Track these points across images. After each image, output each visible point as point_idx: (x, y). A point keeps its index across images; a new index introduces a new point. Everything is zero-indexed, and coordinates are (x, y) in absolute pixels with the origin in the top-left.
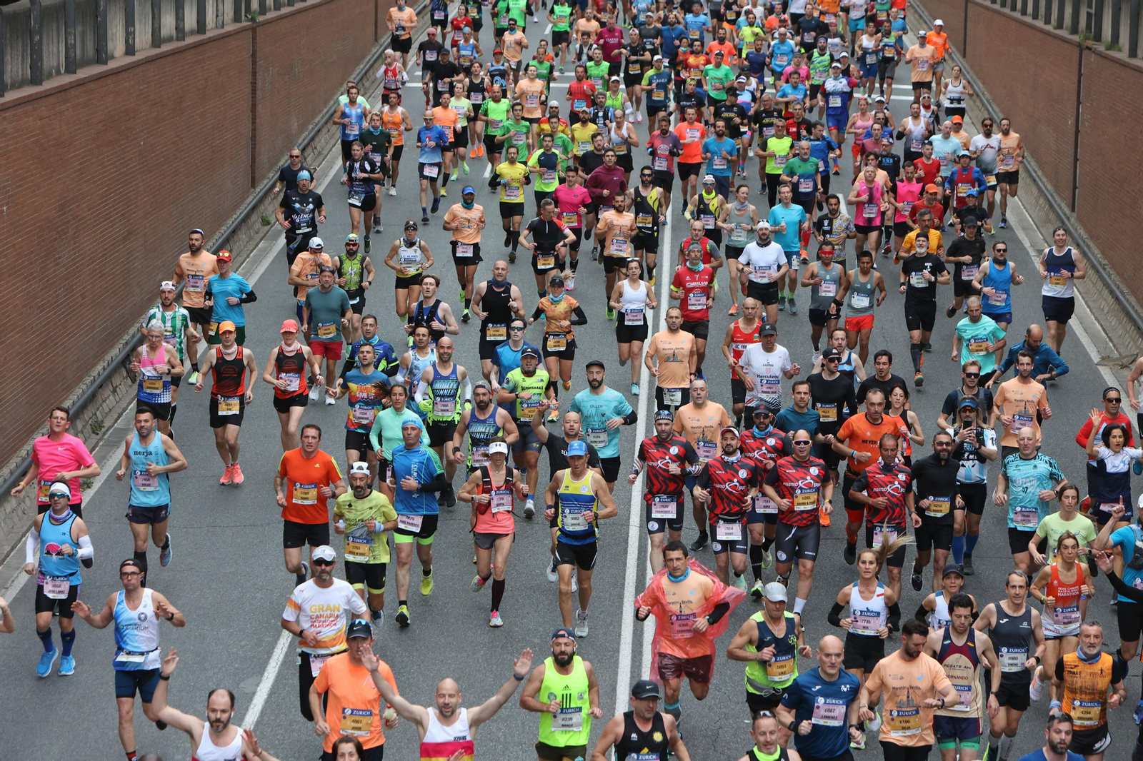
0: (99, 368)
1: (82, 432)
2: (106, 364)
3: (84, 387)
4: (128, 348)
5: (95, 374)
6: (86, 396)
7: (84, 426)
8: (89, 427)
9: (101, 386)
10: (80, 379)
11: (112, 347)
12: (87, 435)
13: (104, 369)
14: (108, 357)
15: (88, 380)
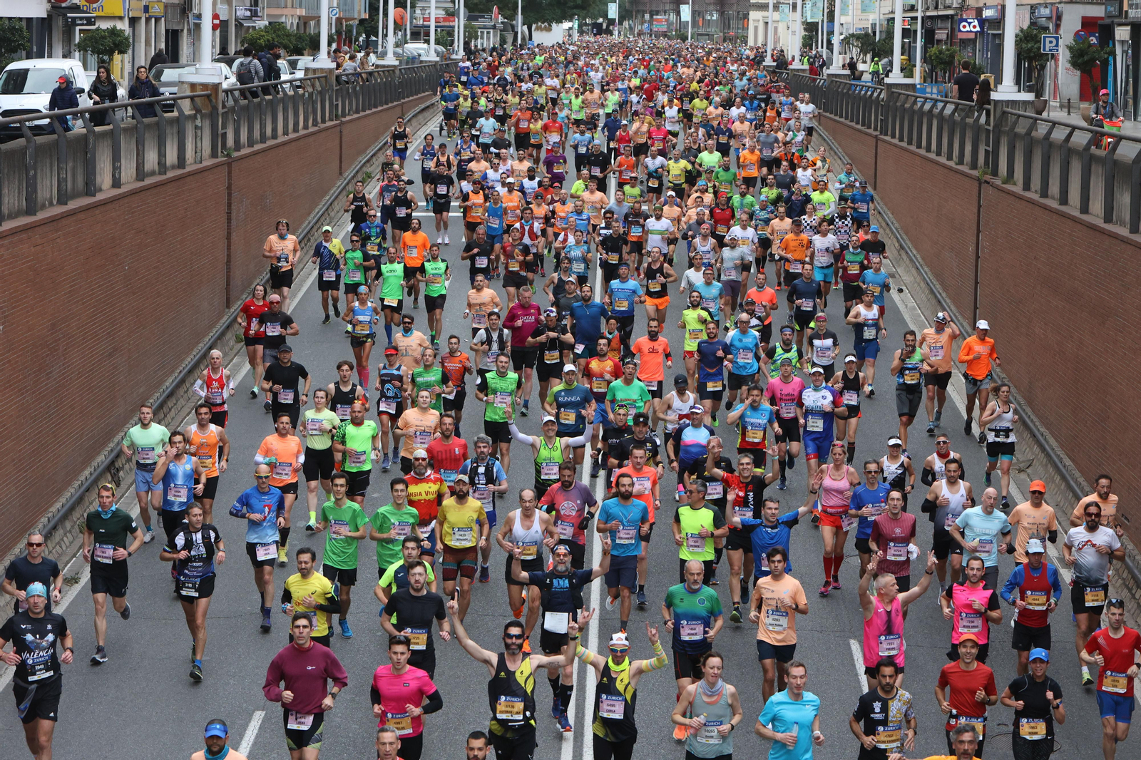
0: (87, 473)
1: (70, 532)
2: (92, 470)
3: (73, 490)
4: (113, 455)
5: (83, 478)
6: (74, 499)
7: (72, 527)
8: (76, 527)
9: (88, 490)
10: (69, 483)
11: (98, 453)
12: (75, 535)
13: (91, 474)
14: (95, 464)
15: (76, 484)
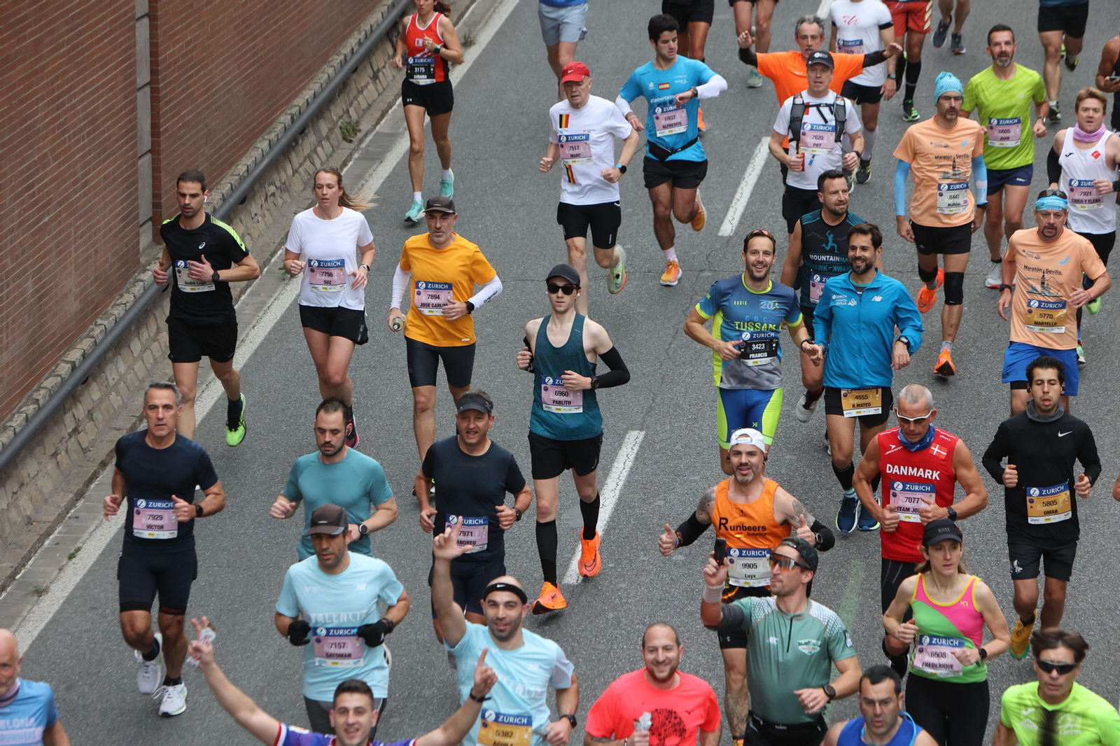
0: (352, 42)
1: (328, 138)
2: (362, 36)
3: (331, 71)
4: (395, 12)
5: (347, 50)
6: (332, 85)
7: (331, 130)
8: (337, 131)
9: (355, 70)
10: (325, 59)
11: (371, 10)
12: (335, 143)
13: (360, 44)
14: (366, 27)
15: (337, 60)
